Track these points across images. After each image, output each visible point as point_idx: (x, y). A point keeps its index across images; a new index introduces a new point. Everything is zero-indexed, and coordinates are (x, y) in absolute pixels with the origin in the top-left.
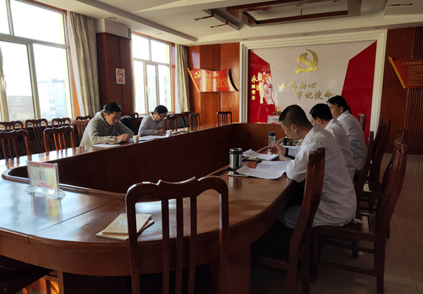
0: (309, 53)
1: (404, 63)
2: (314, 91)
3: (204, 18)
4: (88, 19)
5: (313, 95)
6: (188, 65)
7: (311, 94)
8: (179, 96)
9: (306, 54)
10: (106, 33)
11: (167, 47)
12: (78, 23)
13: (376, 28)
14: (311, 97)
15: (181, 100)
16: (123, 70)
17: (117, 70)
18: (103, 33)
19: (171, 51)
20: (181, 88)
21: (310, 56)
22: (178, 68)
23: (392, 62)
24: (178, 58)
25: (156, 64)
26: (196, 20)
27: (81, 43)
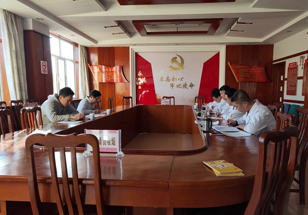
0: (177, 57)
1: (236, 67)
2: (182, 83)
3: (112, 27)
4: (17, 17)
5: (181, 86)
6: (89, 61)
7: (180, 85)
8: (82, 85)
9: (176, 58)
10: (34, 31)
11: (71, 46)
12: (10, 20)
13: (220, 44)
14: (180, 87)
15: (84, 88)
16: (46, 62)
17: (42, 62)
18: (31, 31)
19: (74, 50)
20: (84, 79)
21: (179, 60)
22: (81, 64)
23: (230, 65)
24: (81, 56)
25: (64, 60)
26: (105, 27)
27: (13, 37)
